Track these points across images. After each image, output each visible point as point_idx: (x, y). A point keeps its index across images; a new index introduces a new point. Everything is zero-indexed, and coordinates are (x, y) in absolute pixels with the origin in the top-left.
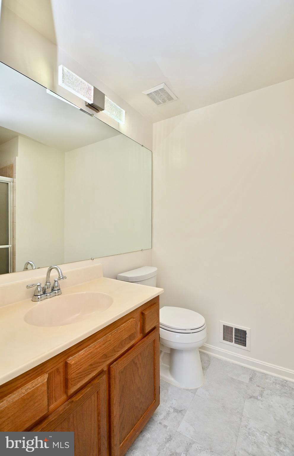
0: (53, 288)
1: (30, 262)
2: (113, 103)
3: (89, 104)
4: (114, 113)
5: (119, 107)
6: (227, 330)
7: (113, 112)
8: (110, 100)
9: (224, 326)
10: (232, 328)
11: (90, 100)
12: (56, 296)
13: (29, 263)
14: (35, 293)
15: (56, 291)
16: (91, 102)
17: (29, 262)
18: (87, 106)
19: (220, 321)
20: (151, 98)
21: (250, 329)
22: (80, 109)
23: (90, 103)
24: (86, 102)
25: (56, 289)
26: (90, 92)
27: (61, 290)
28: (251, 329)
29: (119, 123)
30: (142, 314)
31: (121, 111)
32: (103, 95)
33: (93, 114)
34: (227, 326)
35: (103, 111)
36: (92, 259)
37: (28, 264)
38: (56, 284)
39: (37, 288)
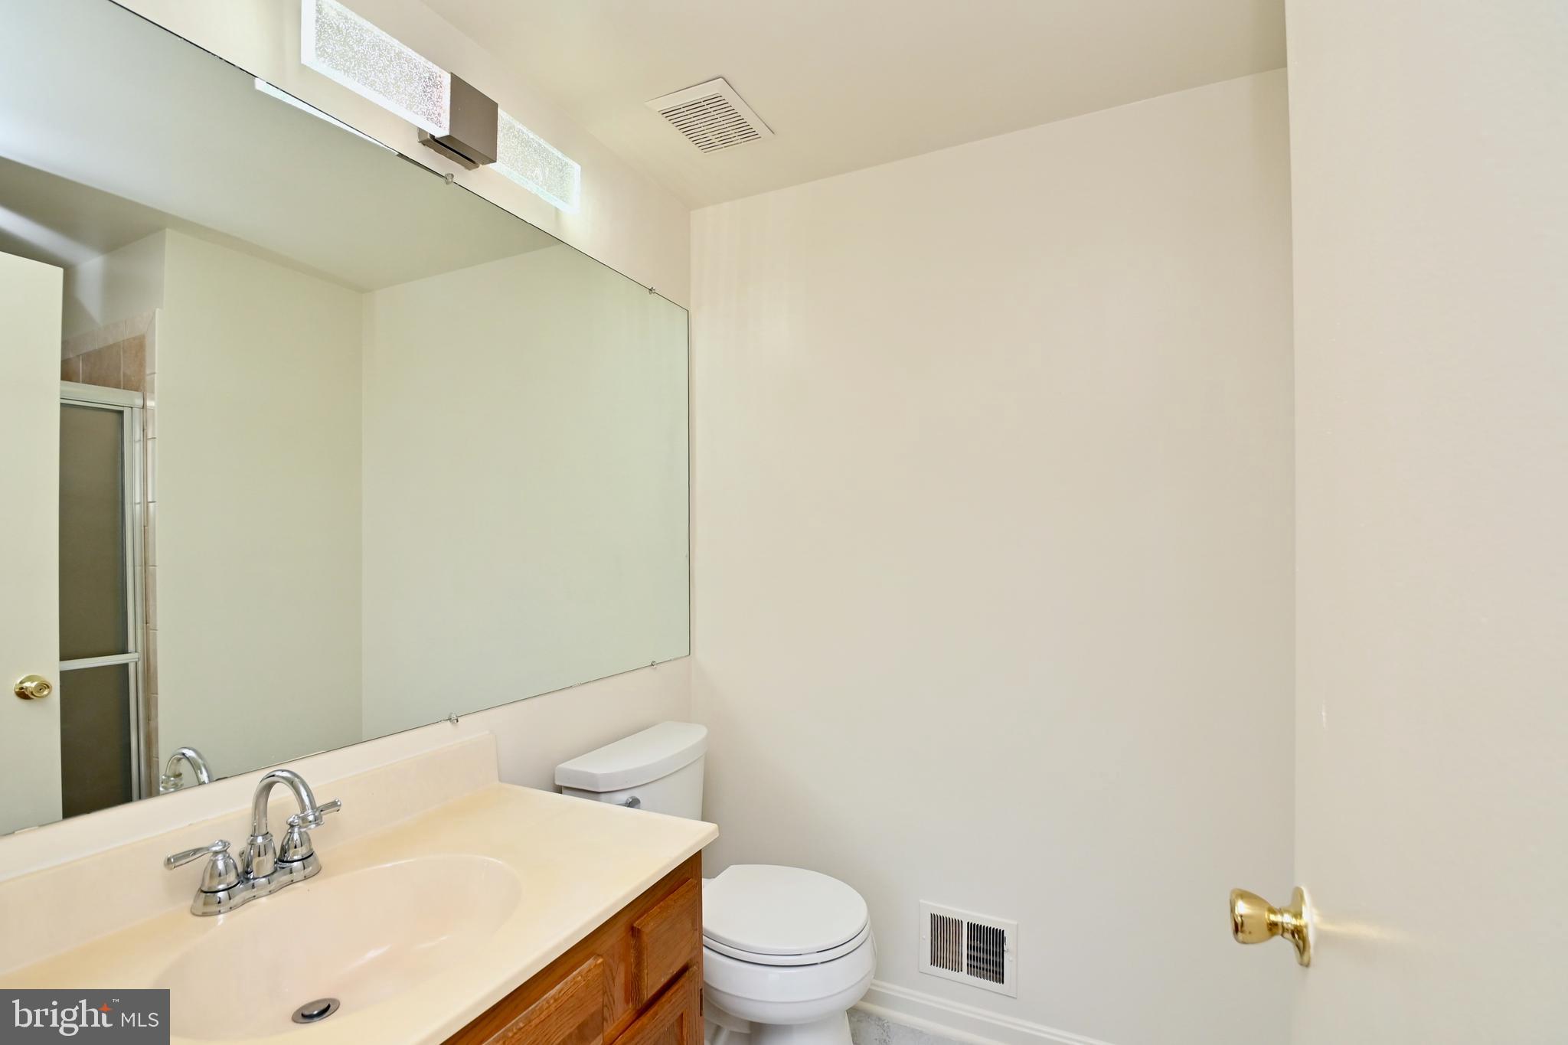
0: (284, 851)
1: (190, 753)
2: (531, 136)
3: (432, 137)
4: (538, 171)
5: (560, 155)
6: (943, 928)
7: (533, 172)
8: (519, 126)
9: (933, 917)
10: (958, 924)
11: (439, 123)
12: (292, 882)
13: (184, 754)
14: (202, 885)
15: (295, 864)
16: (441, 131)
17: (185, 751)
18: (424, 143)
19: (921, 901)
20: (678, 125)
21: (1016, 923)
22: (397, 153)
23: (438, 135)
24: (421, 132)
25: (296, 858)
26: (436, 95)
27: (316, 859)
28: (1017, 925)
29: (557, 209)
30: (634, 932)
31: (566, 164)
32: (490, 108)
33: (452, 175)
34: (942, 918)
35: (491, 166)
36: (453, 720)
37: (179, 760)
38: (296, 836)
39: (214, 863)
